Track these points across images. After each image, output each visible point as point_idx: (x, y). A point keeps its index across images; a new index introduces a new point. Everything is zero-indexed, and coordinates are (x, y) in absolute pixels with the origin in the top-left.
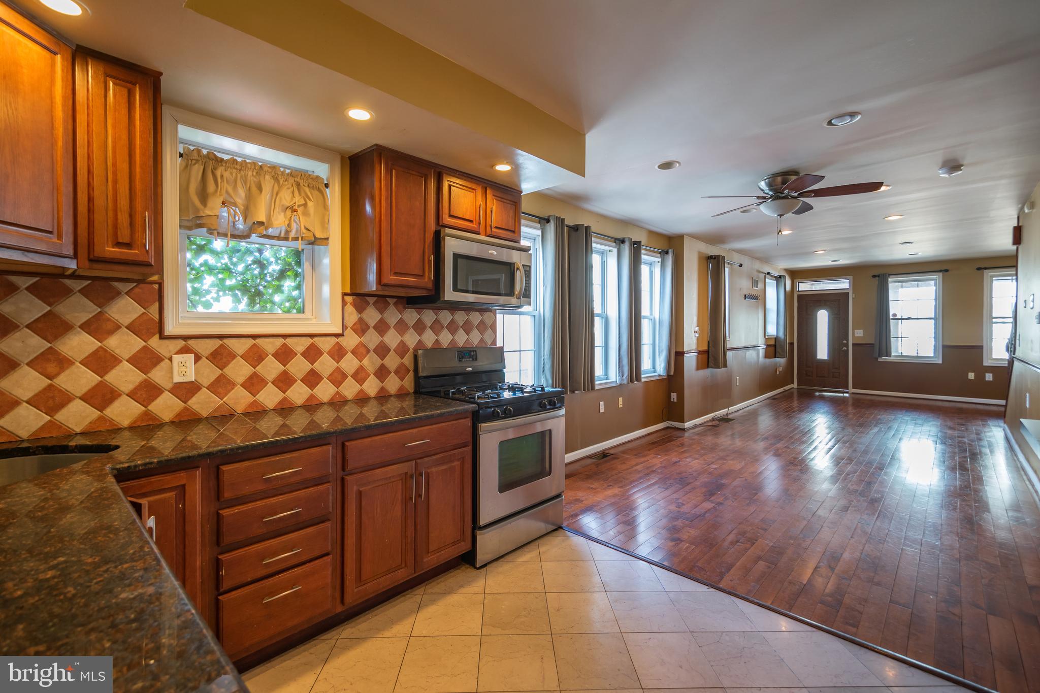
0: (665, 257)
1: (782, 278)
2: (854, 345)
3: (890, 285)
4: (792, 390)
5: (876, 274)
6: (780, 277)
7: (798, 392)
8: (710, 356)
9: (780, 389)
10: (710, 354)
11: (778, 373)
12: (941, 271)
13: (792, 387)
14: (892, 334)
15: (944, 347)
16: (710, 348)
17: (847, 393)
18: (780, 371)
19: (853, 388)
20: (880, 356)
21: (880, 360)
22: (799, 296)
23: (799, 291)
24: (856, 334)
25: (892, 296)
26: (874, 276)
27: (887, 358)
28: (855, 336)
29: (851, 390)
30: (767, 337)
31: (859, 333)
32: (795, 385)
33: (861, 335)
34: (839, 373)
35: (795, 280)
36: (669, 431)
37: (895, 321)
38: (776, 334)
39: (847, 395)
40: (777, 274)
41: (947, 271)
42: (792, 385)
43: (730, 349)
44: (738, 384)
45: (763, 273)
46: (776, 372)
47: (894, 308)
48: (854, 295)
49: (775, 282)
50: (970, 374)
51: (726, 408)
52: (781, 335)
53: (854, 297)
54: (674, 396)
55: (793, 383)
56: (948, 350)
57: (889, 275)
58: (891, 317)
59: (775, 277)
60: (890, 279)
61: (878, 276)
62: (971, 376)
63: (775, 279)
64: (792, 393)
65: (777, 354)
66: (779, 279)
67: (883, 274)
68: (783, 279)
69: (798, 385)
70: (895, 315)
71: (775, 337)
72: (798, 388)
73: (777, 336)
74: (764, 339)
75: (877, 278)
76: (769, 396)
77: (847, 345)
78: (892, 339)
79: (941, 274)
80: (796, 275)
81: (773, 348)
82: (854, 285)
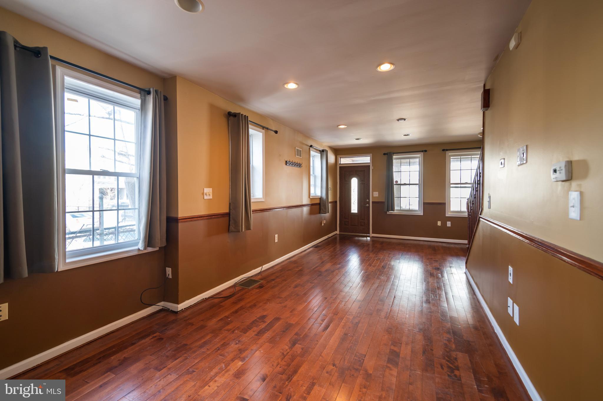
0: (147, 98)
1: (324, 151)
2: (373, 202)
3: (394, 161)
4: (336, 235)
5: (386, 153)
6: (323, 151)
7: (340, 237)
8: (231, 219)
9: (325, 237)
10: (231, 216)
11: (323, 225)
12: (422, 151)
13: (336, 233)
14: (395, 195)
15: (424, 203)
16: (231, 211)
17: (369, 237)
18: (324, 224)
19: (373, 233)
20: (388, 210)
21: (388, 213)
22: (340, 167)
23: (340, 164)
24: (374, 195)
25: (395, 169)
26: (384, 154)
27: (392, 212)
28: (374, 196)
29: (372, 235)
30: (311, 198)
31: (376, 194)
32: (338, 232)
33: (377, 196)
34: (364, 222)
35: (338, 156)
36: (162, 315)
37: (397, 186)
38: (320, 195)
39: (369, 238)
40: (321, 149)
41: (426, 151)
42: (336, 231)
43: (255, 211)
44: (276, 241)
45: (307, 145)
46: (321, 224)
47: (396, 177)
48: (373, 167)
49: (320, 155)
50: (438, 222)
51: (261, 266)
52: (324, 196)
53: (373, 169)
54: (169, 271)
55: (337, 231)
56: (426, 205)
57: (393, 153)
58: (395, 183)
59: (320, 151)
60: (394, 156)
61: (387, 154)
62: (439, 223)
63: (319, 152)
64: (336, 238)
65: (321, 210)
66: (322, 152)
67: (390, 153)
68: (325, 153)
69: (340, 232)
70: (397, 182)
71: (320, 197)
72: (339, 234)
73: (321, 197)
74: (309, 199)
75: (386, 155)
76: (313, 245)
77: (369, 203)
78: (395, 198)
79: (422, 153)
80: (339, 151)
81: (318, 207)
82: (373, 160)
